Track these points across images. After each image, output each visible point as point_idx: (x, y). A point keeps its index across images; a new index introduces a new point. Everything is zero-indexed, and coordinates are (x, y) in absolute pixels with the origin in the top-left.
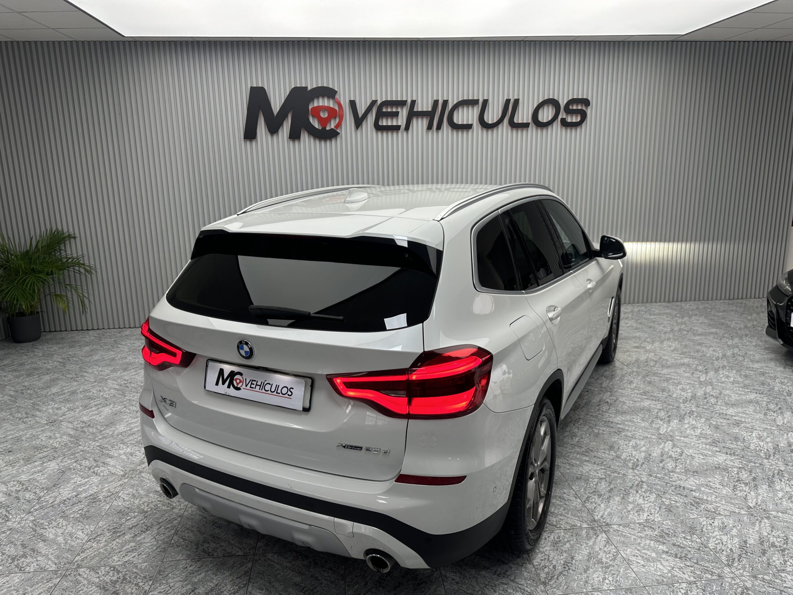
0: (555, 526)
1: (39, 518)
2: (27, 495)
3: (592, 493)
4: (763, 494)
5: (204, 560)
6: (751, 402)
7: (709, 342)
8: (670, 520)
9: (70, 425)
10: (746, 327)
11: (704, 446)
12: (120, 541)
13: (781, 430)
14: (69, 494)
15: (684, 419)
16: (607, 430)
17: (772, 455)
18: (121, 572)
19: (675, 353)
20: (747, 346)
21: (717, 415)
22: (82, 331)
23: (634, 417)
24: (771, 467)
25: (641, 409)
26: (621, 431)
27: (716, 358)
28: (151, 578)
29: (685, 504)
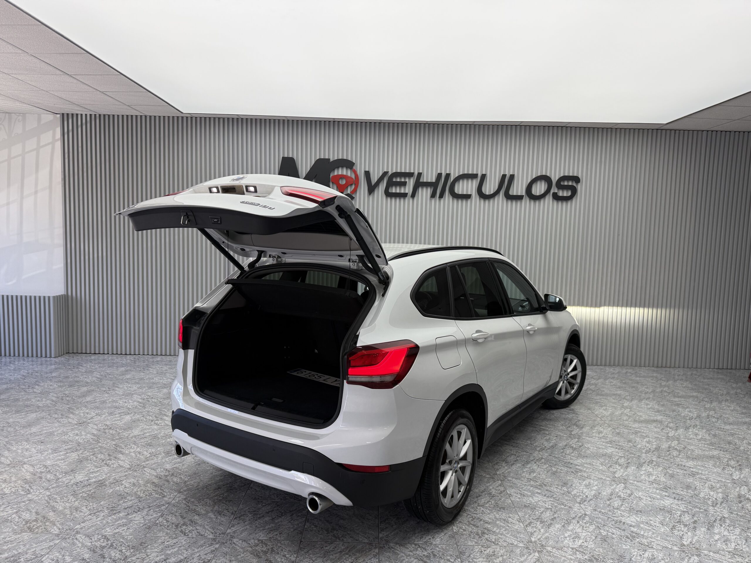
0: (493, 542)
1: (54, 494)
2: (49, 476)
3: (535, 519)
4: (700, 535)
5: (180, 538)
6: (712, 457)
7: (687, 404)
8: (602, 547)
9: (95, 427)
10: (728, 393)
11: (655, 490)
12: (115, 517)
13: (735, 483)
14: (82, 478)
15: (642, 466)
16: (566, 469)
17: (719, 504)
18: (110, 541)
19: (650, 411)
20: (724, 410)
21: (676, 465)
22: (122, 355)
23: (594, 461)
24: (715, 514)
25: (603, 455)
26: (578, 472)
27: (690, 418)
28: (133, 548)
29: (621, 536)
